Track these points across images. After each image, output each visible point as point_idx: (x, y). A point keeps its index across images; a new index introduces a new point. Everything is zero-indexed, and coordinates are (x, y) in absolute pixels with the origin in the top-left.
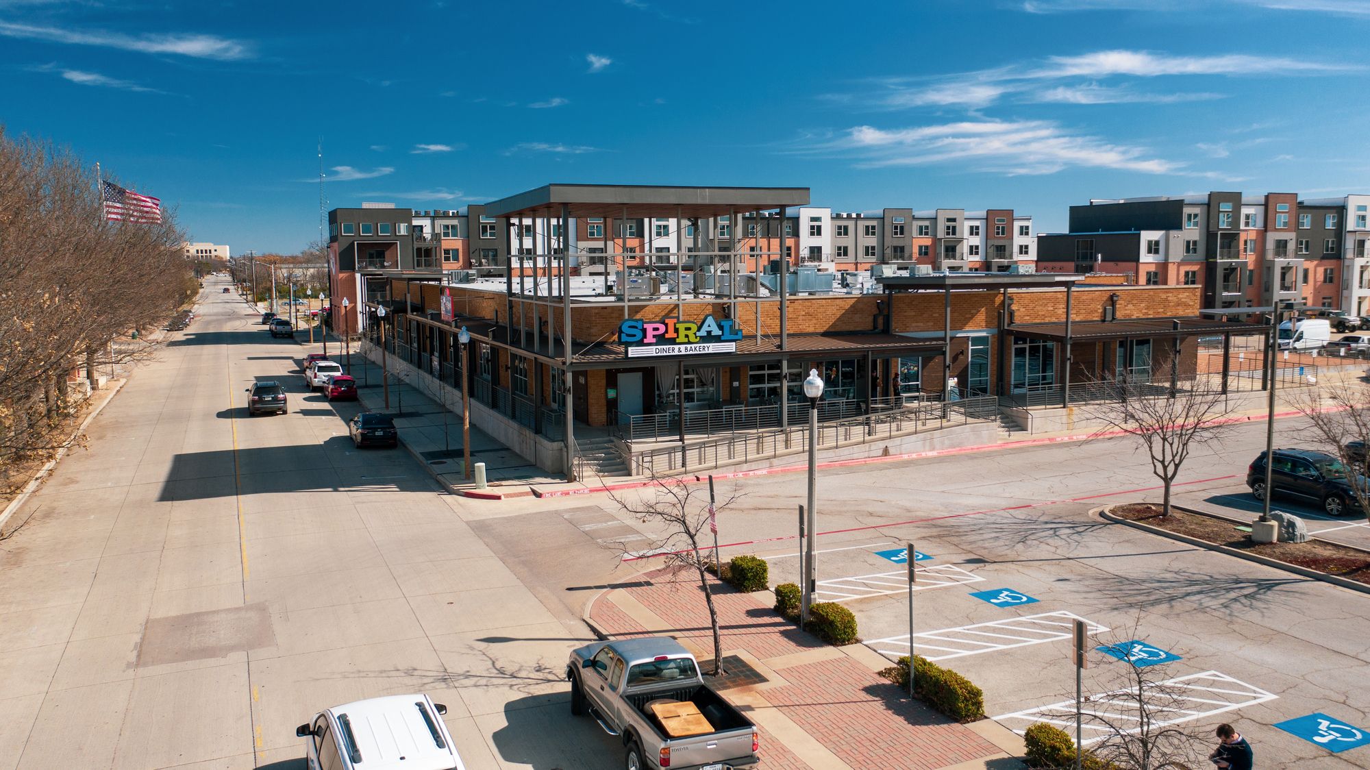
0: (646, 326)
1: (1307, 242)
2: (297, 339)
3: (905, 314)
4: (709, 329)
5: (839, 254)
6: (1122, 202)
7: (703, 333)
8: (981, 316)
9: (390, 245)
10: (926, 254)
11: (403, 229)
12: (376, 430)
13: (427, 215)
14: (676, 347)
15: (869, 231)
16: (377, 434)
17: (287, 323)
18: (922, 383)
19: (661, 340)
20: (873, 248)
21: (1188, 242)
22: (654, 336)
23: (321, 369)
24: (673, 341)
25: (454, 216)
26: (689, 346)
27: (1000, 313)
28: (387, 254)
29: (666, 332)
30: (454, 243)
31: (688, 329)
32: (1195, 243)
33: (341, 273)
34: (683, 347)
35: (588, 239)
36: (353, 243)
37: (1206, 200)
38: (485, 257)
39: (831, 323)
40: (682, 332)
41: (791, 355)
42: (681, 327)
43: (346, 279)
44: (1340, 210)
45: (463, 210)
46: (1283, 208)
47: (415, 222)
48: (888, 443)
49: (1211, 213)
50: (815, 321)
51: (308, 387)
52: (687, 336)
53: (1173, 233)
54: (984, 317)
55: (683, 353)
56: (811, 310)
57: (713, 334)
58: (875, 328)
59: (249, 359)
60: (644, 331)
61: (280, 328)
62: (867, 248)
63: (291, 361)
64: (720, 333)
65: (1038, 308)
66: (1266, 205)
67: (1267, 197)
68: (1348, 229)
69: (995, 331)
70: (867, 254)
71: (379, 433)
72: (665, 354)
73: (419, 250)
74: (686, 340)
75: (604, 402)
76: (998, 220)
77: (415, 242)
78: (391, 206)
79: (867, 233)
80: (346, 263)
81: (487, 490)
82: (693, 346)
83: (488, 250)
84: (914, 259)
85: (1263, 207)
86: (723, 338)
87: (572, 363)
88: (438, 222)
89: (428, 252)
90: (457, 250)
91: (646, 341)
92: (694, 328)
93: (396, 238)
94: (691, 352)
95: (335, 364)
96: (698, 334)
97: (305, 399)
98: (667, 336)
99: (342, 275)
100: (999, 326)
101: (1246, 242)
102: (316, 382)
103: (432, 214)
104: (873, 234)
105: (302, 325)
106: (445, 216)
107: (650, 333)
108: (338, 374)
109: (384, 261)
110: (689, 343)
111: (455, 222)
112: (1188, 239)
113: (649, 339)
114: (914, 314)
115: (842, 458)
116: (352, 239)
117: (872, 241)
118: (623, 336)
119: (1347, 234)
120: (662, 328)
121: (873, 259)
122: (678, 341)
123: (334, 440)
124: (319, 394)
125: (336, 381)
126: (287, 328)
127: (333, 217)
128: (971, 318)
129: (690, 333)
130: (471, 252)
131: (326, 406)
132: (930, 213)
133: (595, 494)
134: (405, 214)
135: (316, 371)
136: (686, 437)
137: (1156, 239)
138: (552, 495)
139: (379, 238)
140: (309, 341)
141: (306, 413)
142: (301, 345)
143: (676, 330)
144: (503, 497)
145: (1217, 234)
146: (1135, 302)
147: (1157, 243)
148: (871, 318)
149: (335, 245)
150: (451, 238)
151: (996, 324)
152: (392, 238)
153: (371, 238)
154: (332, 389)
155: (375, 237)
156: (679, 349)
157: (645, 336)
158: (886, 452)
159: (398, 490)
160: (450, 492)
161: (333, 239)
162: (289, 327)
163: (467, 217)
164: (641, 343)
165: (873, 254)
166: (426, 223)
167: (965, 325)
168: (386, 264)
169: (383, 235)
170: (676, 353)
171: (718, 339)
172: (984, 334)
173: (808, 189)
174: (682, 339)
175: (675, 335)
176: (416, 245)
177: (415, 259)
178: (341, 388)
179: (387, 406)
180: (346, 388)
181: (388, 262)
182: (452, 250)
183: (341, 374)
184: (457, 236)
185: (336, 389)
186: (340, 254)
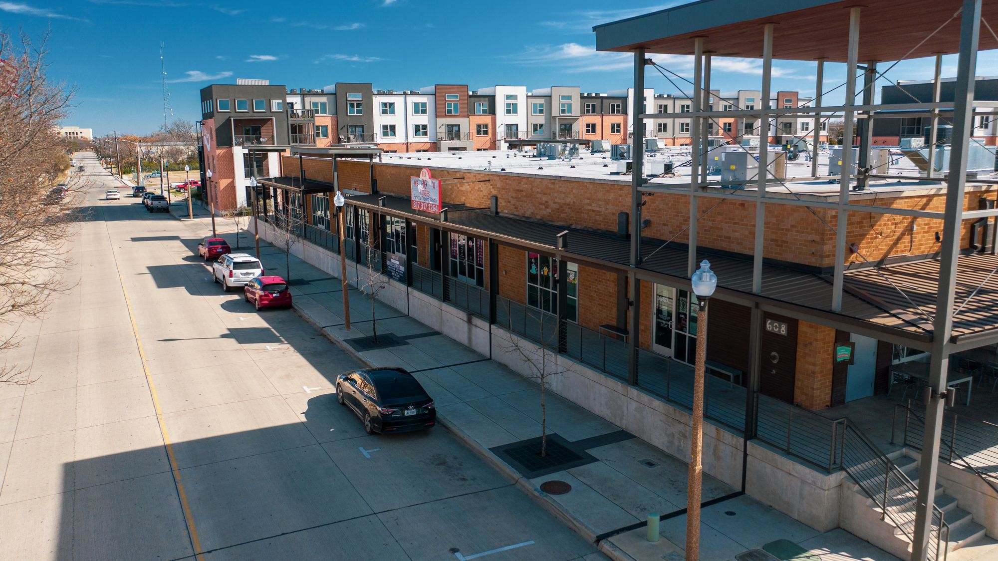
2: (173, 213)
5: (660, 131)
9: (265, 121)
10: (729, 130)
13: (293, 93)
15: (685, 109)
16: (408, 413)
17: (161, 198)
20: (687, 125)
25: (322, 94)
28: (263, 130)
30: (324, 120)
33: (218, 148)
35: (446, 116)
36: (229, 120)
38: (354, 133)
43: (224, 156)
45: (330, 88)
47: (289, 99)
51: (218, 286)
59: (134, 240)
61: (156, 203)
62: (682, 125)
63: (178, 243)
70: (682, 130)
71: (411, 412)
73: (293, 126)
75: (830, 366)
76: (787, 101)
77: (290, 118)
78: (266, 82)
80: (224, 140)
83: (356, 126)
84: (720, 134)
88: (308, 99)
89: (301, 128)
90: (326, 127)
93: (271, 114)
95: (253, 259)
97: (223, 306)
99: (220, 151)
102: (231, 282)
103: (298, 92)
104: (687, 112)
105: (175, 198)
106: (311, 93)
108: (257, 272)
109: (260, 137)
111: (324, 99)
116: (229, 115)
117: (686, 119)
121: (687, 135)
124: (236, 297)
125: (262, 285)
126: (161, 202)
127: (206, 94)
130: (339, 128)
131: (253, 320)
132: (733, 94)
134: (278, 91)
135: (231, 267)
139: (255, 115)
140: (188, 216)
141: (242, 336)
142: (180, 220)
149: (211, 122)
150: (320, 115)
152: (267, 114)
153: (246, 115)
155: (251, 114)
161: (207, 116)
162: (165, 202)
163: (335, 94)
165: (687, 130)
166: (296, 100)
168: (262, 140)
169: (259, 111)
176: (291, 121)
177: (290, 134)
178: (272, 294)
179: (348, 325)
180: (278, 295)
181: (264, 138)
182: (322, 126)
183: (263, 274)
184: (326, 113)
185: (265, 295)
186: (217, 130)
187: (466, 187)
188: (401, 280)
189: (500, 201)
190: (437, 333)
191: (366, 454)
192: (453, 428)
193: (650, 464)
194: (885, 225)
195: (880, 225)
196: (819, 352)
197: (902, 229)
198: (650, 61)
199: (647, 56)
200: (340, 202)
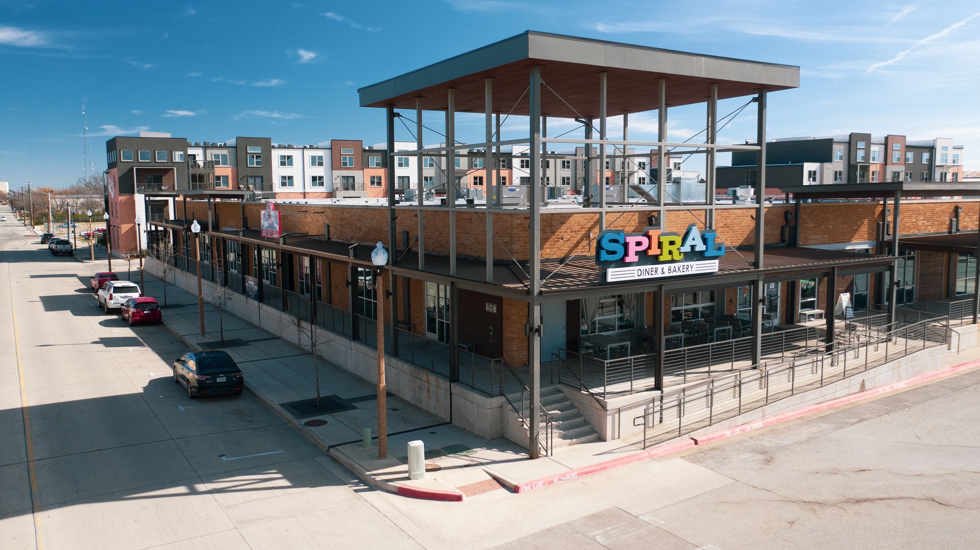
0: (628, 239)
1: (911, 173)
2: (77, 257)
3: (807, 225)
4: (693, 243)
6: (774, 141)
7: (687, 248)
8: (864, 229)
9: (166, 171)
11: (178, 156)
12: (217, 374)
13: (197, 146)
14: (659, 267)
15: (565, 165)
16: (219, 380)
17: (67, 242)
18: (818, 299)
19: (645, 258)
20: (568, 179)
21: (836, 172)
22: (637, 253)
23: (117, 290)
24: (655, 260)
25: (225, 147)
26: (672, 265)
27: (878, 225)
28: (165, 179)
29: (649, 247)
30: (224, 170)
31: (672, 243)
32: (840, 173)
33: (120, 195)
34: (666, 266)
35: (341, 169)
36: (132, 169)
37: (847, 140)
38: (252, 183)
39: (746, 235)
40: (666, 247)
42: (665, 240)
43: (126, 202)
44: (931, 149)
45: (232, 142)
46: (897, 146)
47: (191, 151)
48: (865, 376)
49: (852, 149)
50: (731, 234)
51: (102, 309)
52: (670, 253)
53: (826, 165)
54: (866, 229)
55: (667, 275)
56: (729, 222)
57: (697, 249)
58: (783, 241)
59: (32, 277)
60: (626, 245)
61: (60, 247)
62: (564, 179)
63: (75, 279)
64: (703, 248)
65: (906, 220)
66: (886, 144)
67: (886, 138)
68: (937, 164)
69: (874, 243)
71: (221, 379)
72: (647, 277)
73: (194, 176)
74: (669, 258)
77: (190, 169)
78: (168, 135)
79: (564, 167)
80: (127, 187)
82: (677, 265)
83: (255, 177)
85: (883, 146)
86: (707, 254)
87: (541, 293)
88: (209, 152)
89: (201, 178)
90: (227, 177)
91: (628, 260)
92: (678, 240)
93: (172, 164)
94: (674, 274)
95: (132, 285)
96: (683, 249)
97: (101, 323)
98: (651, 253)
99: (122, 198)
100: (877, 238)
101: (873, 173)
102: (111, 304)
103: (202, 145)
104: (568, 167)
105: (81, 244)
106: (214, 146)
107: (633, 249)
108: (136, 295)
109: (162, 185)
110: (673, 261)
111: (225, 152)
112: (836, 170)
113: (632, 257)
114: (813, 225)
116: (131, 165)
118: (603, 252)
119: (936, 168)
122: (662, 258)
123: (155, 384)
124: (115, 317)
125: (138, 305)
126: (67, 247)
127: (112, 145)
128: (857, 230)
129: (673, 248)
130: (240, 178)
131: (127, 332)
134: (182, 144)
135: (112, 291)
136: (666, 380)
137: (814, 169)
138: (532, 488)
139: (157, 164)
140: (90, 259)
141: (108, 342)
142: (82, 262)
143: (660, 245)
144: (464, 497)
145: (857, 166)
147: (815, 172)
148: (778, 231)
149: (115, 171)
150: (221, 166)
151: (875, 235)
152: (168, 164)
153: (149, 164)
154: (133, 313)
155: (153, 164)
156: (663, 269)
157: (626, 254)
158: (863, 388)
160: (373, 487)
161: (111, 165)
162: (70, 246)
163: (236, 147)
164: (622, 263)
166: (199, 153)
167: (852, 237)
168: (163, 188)
169: (161, 160)
170: (659, 275)
171: (701, 256)
172: (866, 247)
173: (799, 67)
174: (665, 257)
175: (658, 252)
176: (191, 171)
177: (191, 183)
178: (143, 311)
179: (203, 333)
180: (149, 312)
181: (165, 186)
182: (223, 176)
183: (141, 295)
184: (227, 165)
185: (137, 312)
186: (119, 179)
187: (308, 219)
188: (255, 298)
189: (331, 228)
190: (278, 338)
191: (182, 409)
192: (258, 394)
193: (395, 410)
194: (565, 232)
195: (561, 232)
196: (515, 323)
197: (580, 236)
198: (398, 115)
199: (396, 110)
200: (196, 229)
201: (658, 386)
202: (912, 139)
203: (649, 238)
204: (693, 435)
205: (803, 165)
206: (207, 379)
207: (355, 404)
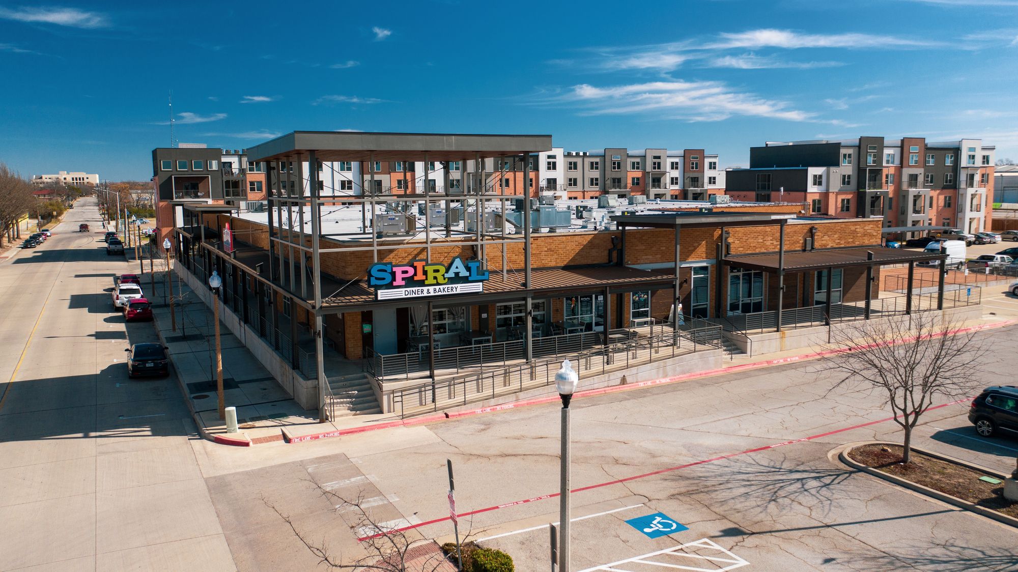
0: (395, 269)
1: (932, 176)
2: (128, 255)
3: (637, 248)
4: (457, 271)
5: (570, 185)
6: (791, 144)
7: (451, 274)
8: (702, 249)
9: (204, 178)
10: (638, 184)
11: (215, 166)
12: (146, 361)
13: (236, 154)
14: (425, 289)
15: (593, 166)
16: (147, 365)
17: (123, 242)
18: (651, 309)
19: (410, 282)
20: (597, 179)
21: (844, 176)
22: (403, 279)
23: (123, 291)
24: (422, 283)
26: (437, 287)
27: (718, 245)
28: (201, 186)
29: (415, 274)
30: (258, 176)
31: (437, 271)
32: (849, 176)
33: (161, 201)
34: (431, 288)
36: (171, 177)
37: (857, 143)
38: (284, 187)
39: (571, 258)
40: (431, 274)
41: (535, 292)
42: (430, 269)
43: (165, 207)
44: (956, 151)
46: (914, 149)
47: (224, 159)
48: (625, 372)
49: (861, 153)
50: (556, 256)
51: (110, 307)
52: (435, 278)
53: (833, 169)
54: (704, 250)
55: (432, 294)
56: (553, 247)
57: (461, 275)
58: (610, 261)
59: (77, 276)
60: (393, 274)
61: (112, 247)
62: (592, 179)
63: (112, 278)
64: (467, 274)
66: (902, 147)
67: (902, 141)
68: (962, 166)
69: (714, 261)
70: (592, 184)
71: (150, 365)
72: (414, 296)
73: (227, 182)
74: (435, 282)
75: (360, 336)
76: (694, 158)
77: (224, 176)
78: (203, 146)
79: (592, 168)
80: (165, 192)
81: (237, 434)
82: (441, 287)
83: (286, 182)
84: (628, 188)
85: (899, 149)
86: (470, 279)
87: (321, 307)
88: (245, 159)
89: (236, 184)
90: (261, 182)
91: (395, 284)
92: (442, 269)
93: (208, 173)
94: (440, 293)
95: (137, 287)
96: (447, 275)
97: (106, 320)
98: (416, 278)
99: (162, 204)
100: (717, 257)
101: (887, 176)
102: (118, 303)
104: (597, 168)
105: (134, 244)
107: (399, 276)
108: (138, 296)
109: (198, 192)
110: (438, 284)
112: (844, 174)
113: (399, 281)
115: (584, 389)
116: (171, 173)
117: (596, 174)
118: (372, 279)
119: (961, 170)
120: (411, 271)
121: (597, 188)
122: (426, 282)
124: (117, 314)
125: (134, 304)
126: (119, 247)
127: (156, 155)
128: (694, 250)
129: (438, 275)
130: (272, 184)
131: (121, 327)
132: (640, 152)
133: (344, 437)
134: (216, 153)
135: (119, 293)
136: (436, 372)
137: (820, 174)
138: (301, 440)
139: (194, 173)
140: (135, 258)
141: (100, 335)
142: (128, 261)
143: (425, 273)
144: (251, 444)
145: (866, 170)
146: (830, 233)
147: (820, 176)
148: (606, 253)
149: (157, 178)
150: (255, 172)
151: (715, 254)
152: (204, 172)
153: (186, 173)
154: (129, 311)
155: (190, 172)
156: (428, 290)
157: (394, 279)
158: (624, 381)
159: (149, 433)
160: (202, 436)
161: (156, 174)
162: (121, 246)
164: (390, 286)
165: (597, 184)
166: (234, 160)
167: (688, 257)
168: (199, 194)
169: (196, 170)
170: (425, 294)
171: (465, 280)
172: (704, 264)
173: (550, 136)
174: (430, 280)
175: (424, 278)
176: (225, 178)
177: (225, 190)
178: (136, 310)
179: (174, 329)
180: (141, 311)
181: (201, 193)
182: (258, 182)
183: (142, 297)
184: (260, 171)
185: (131, 311)
186: (160, 186)
192: (179, 376)
193: (265, 389)
201: (431, 376)
202: (931, 141)
203: (415, 268)
204: (446, 411)
205: (807, 170)
206: (139, 364)
207: (239, 385)
